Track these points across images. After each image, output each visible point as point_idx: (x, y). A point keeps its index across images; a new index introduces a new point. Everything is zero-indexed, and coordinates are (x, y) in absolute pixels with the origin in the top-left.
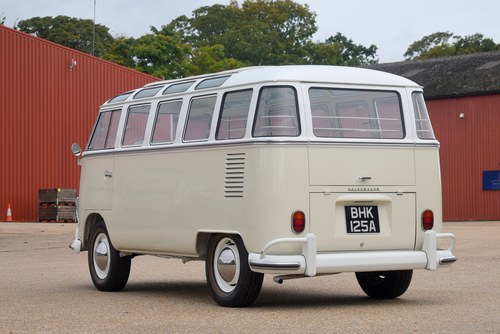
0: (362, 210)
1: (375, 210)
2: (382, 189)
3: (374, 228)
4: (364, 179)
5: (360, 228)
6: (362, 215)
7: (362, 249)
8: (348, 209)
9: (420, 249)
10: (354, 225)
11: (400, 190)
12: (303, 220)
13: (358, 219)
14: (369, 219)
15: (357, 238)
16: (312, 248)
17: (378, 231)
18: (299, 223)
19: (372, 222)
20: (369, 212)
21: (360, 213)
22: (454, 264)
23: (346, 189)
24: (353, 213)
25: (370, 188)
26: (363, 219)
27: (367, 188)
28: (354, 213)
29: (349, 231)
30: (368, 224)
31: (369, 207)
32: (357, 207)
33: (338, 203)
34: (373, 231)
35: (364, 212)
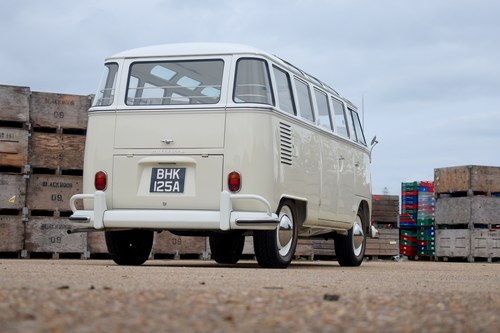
0: (169, 172)
1: (182, 172)
2: (185, 151)
3: (178, 189)
4: (168, 142)
5: (164, 188)
6: (168, 176)
7: (165, 207)
8: (155, 171)
10: (158, 185)
11: (205, 152)
12: (105, 180)
13: (163, 180)
14: (176, 179)
15: (160, 197)
17: (182, 190)
18: (100, 182)
19: (177, 183)
20: (176, 173)
21: (167, 174)
25: (174, 151)
26: (168, 179)
27: (171, 151)
28: (160, 174)
29: (152, 190)
30: (173, 185)
32: (164, 169)
33: (143, 165)
34: (176, 191)
35: (170, 174)
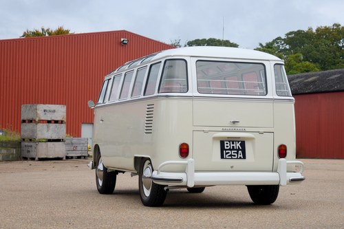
0: (233, 144)
1: (243, 144)
2: (247, 129)
3: (241, 156)
4: (234, 122)
5: (231, 155)
6: (233, 147)
7: (232, 169)
8: (222, 143)
9: (276, 171)
10: (227, 154)
11: (262, 130)
12: (188, 149)
13: (230, 149)
14: (239, 149)
15: (228, 162)
16: (191, 169)
17: (244, 157)
18: (184, 151)
19: (240, 152)
20: (238, 145)
21: (232, 145)
22: (302, 182)
23: (220, 129)
24: (226, 145)
25: (239, 128)
26: (233, 149)
27: (236, 128)
29: (222, 157)
30: (237, 153)
31: (238, 142)
32: (230, 141)
33: (215, 139)
34: (240, 158)
35: (235, 145)
